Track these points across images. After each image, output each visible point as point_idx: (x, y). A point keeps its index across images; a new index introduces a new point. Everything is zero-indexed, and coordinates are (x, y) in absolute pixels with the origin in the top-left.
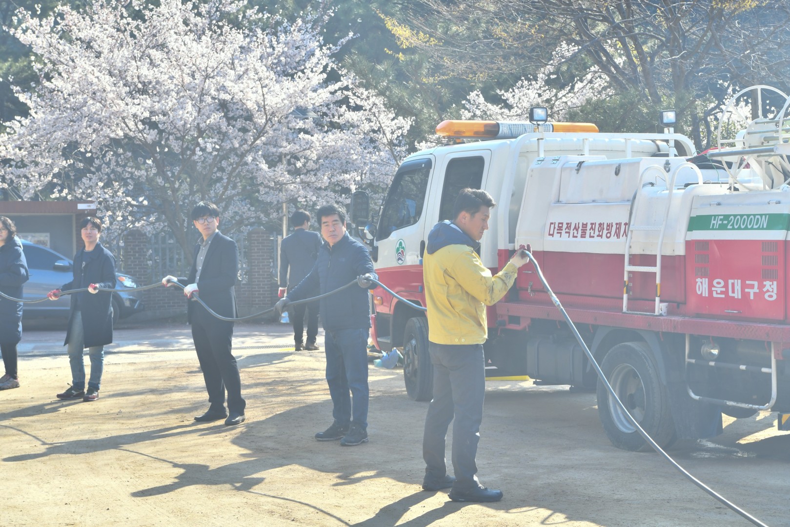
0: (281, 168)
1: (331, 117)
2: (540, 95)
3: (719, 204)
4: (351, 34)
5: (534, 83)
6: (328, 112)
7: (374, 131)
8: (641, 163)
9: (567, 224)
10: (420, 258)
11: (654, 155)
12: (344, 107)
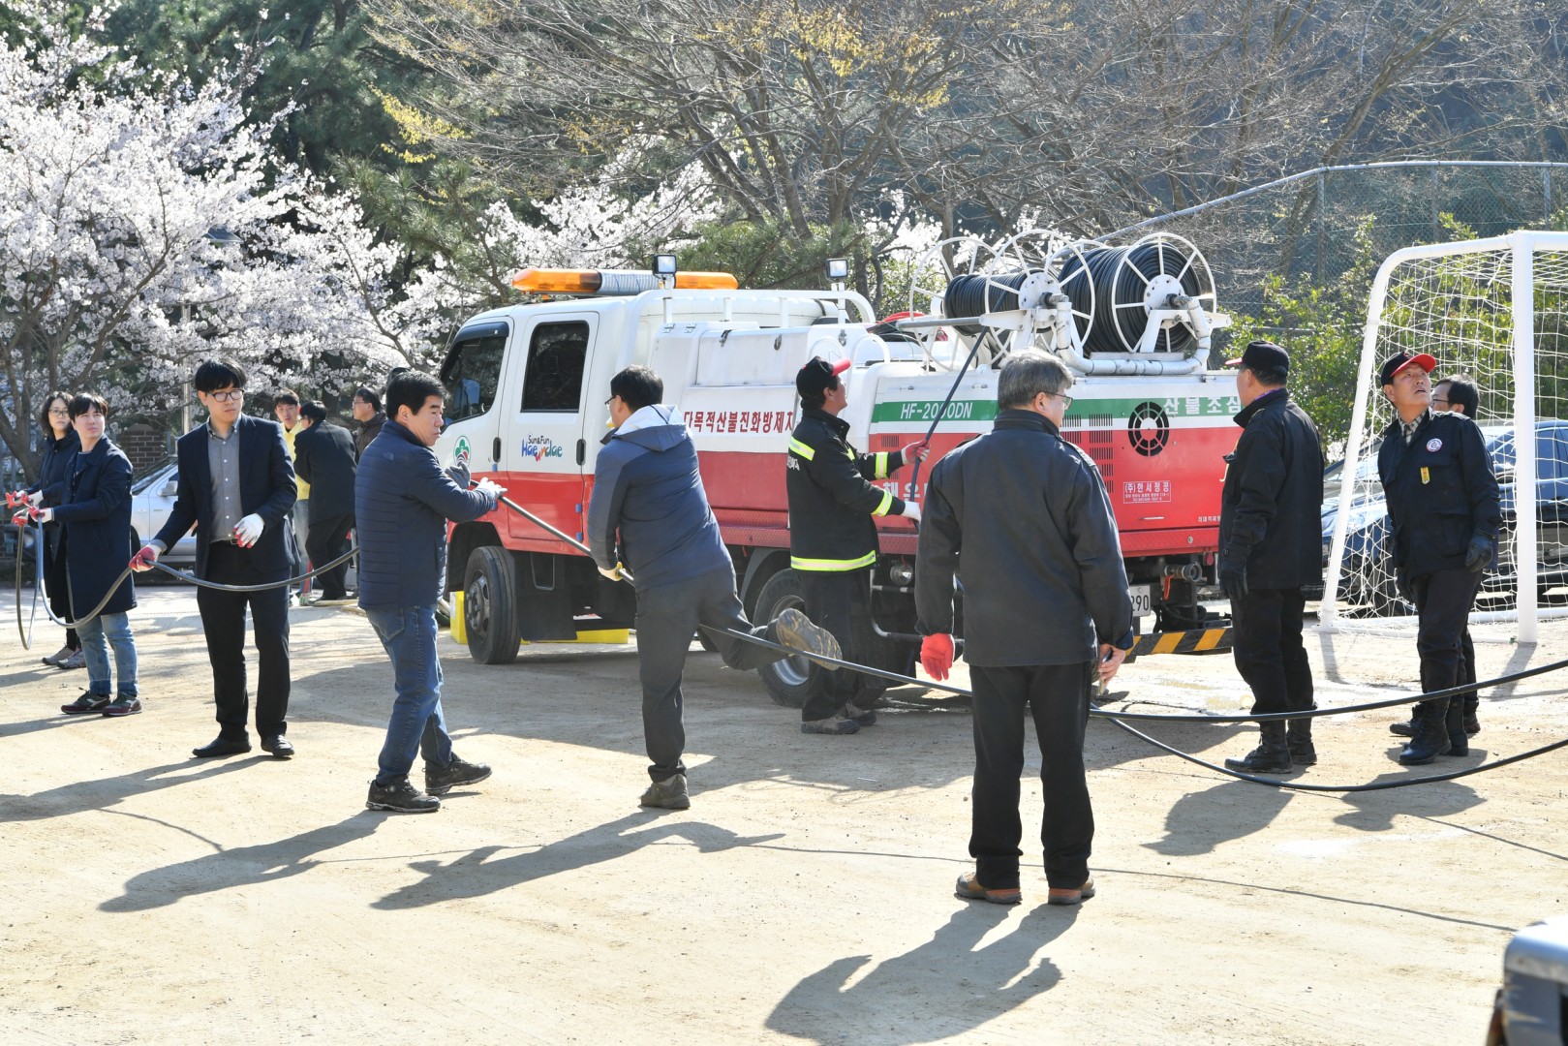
0: (188, 326)
1: (268, 243)
2: (602, 209)
3: (911, 388)
4: (292, 104)
5: (592, 188)
6: (261, 234)
7: (339, 267)
8: (809, 334)
9: (710, 414)
10: (493, 462)
11: (818, 321)
12: (288, 225)
